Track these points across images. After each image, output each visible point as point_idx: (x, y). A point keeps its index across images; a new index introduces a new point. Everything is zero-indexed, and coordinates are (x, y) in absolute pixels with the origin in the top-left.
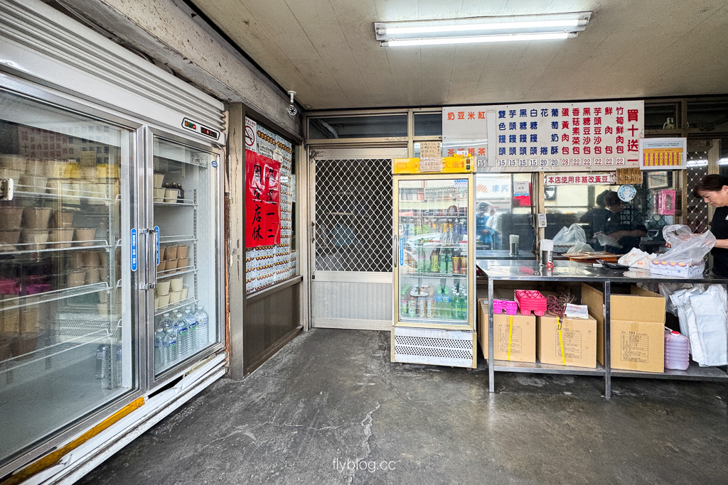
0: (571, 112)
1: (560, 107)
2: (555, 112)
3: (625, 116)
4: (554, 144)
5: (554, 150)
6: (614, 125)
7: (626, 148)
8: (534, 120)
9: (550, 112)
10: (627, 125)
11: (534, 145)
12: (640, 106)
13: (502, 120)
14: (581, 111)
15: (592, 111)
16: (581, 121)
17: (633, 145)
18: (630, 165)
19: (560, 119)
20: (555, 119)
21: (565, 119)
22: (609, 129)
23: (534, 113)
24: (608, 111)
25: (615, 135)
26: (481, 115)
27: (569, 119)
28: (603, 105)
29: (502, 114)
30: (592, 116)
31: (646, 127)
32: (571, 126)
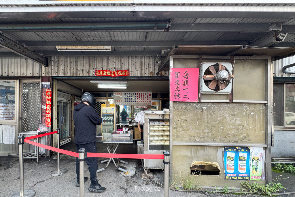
0: (138, 94)
1: (136, 93)
2: (135, 94)
3: (149, 95)
4: (135, 100)
5: (135, 101)
6: (146, 97)
7: (148, 101)
8: (131, 95)
9: (134, 94)
10: (149, 97)
11: (131, 100)
12: (151, 93)
13: (125, 95)
14: (140, 94)
15: (142, 94)
16: (140, 96)
17: (150, 101)
18: (149, 105)
19: (136, 95)
20: (135, 95)
21: (137, 95)
22: (145, 98)
23: (131, 94)
24: (145, 94)
25: (147, 99)
26: (121, 94)
27: (138, 95)
28: (144, 93)
29: (125, 94)
30: (142, 95)
31: (152, 97)
32: (138, 97)
